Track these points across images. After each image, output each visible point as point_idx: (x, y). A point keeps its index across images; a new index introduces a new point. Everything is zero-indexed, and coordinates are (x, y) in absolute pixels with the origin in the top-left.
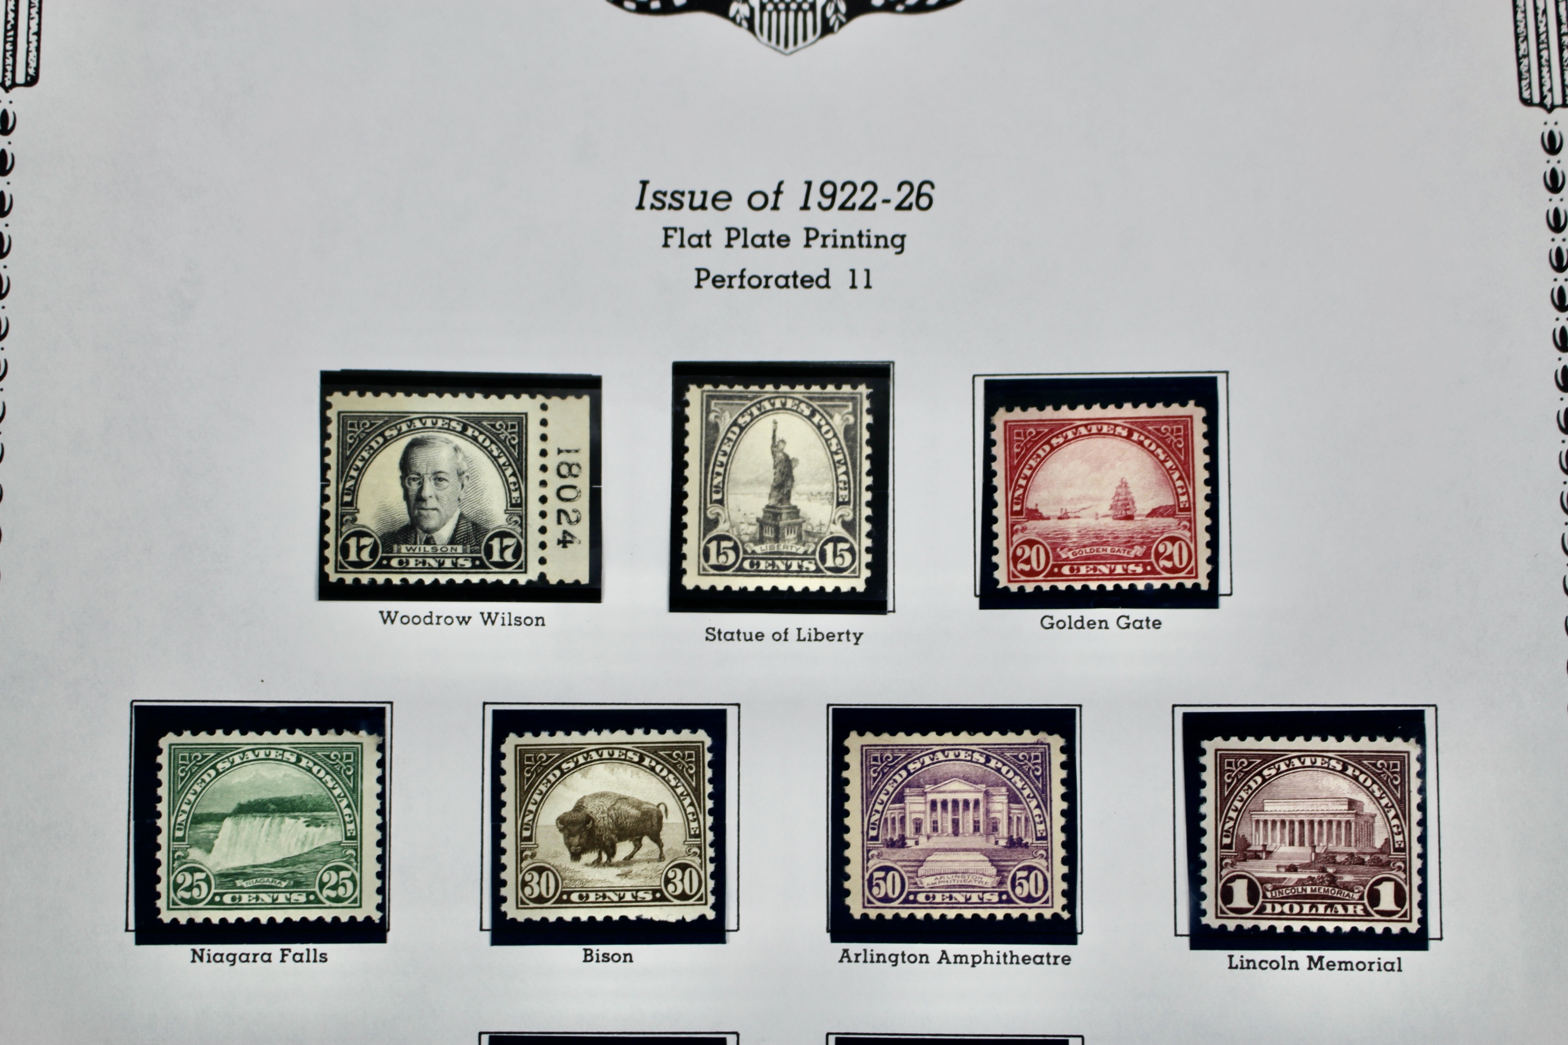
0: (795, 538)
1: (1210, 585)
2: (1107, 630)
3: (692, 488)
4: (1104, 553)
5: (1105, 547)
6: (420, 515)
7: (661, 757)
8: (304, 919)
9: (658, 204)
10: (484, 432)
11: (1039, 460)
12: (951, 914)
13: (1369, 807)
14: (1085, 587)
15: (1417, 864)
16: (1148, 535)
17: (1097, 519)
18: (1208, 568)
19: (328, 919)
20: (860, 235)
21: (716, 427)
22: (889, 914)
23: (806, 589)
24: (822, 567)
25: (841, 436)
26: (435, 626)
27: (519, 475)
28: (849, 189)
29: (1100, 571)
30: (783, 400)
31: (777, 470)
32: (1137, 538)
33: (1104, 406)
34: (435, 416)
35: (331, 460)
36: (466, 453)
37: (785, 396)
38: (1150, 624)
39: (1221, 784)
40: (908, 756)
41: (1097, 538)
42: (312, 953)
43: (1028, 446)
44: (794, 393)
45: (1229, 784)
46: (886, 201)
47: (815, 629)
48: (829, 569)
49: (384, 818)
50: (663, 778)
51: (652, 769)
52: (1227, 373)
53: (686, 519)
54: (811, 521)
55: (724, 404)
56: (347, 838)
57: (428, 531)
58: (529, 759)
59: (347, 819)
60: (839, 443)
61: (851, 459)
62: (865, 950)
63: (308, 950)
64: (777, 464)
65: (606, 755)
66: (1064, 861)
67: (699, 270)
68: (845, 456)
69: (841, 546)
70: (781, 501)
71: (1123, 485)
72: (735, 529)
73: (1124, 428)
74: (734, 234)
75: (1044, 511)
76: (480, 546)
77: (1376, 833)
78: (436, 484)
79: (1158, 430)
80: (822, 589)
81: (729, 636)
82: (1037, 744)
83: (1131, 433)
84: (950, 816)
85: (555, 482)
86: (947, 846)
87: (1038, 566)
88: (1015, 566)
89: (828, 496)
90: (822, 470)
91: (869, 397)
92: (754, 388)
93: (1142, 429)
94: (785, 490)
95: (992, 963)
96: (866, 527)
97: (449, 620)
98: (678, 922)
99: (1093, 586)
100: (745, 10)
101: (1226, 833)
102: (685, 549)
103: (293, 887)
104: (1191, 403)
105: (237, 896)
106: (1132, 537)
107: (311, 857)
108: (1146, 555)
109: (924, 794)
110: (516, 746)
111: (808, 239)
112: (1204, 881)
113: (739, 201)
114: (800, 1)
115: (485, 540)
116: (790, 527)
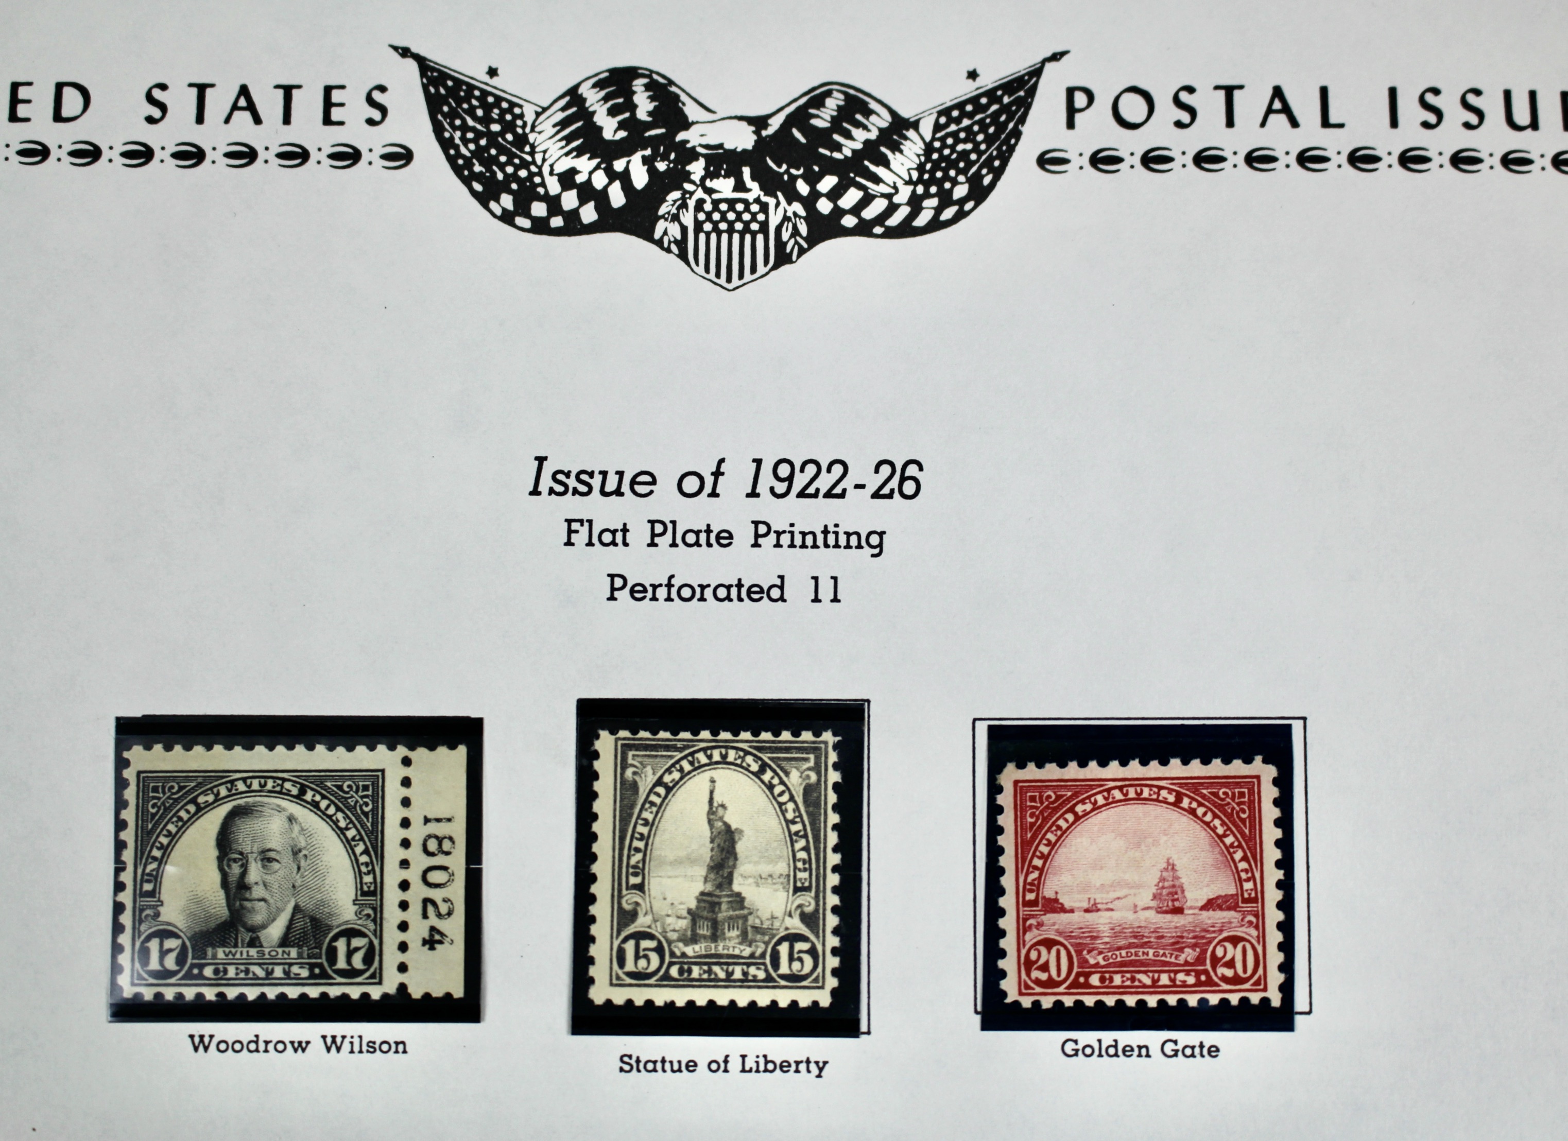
0: (738, 936)
1: (1283, 1000)
2: (1148, 1059)
3: (602, 868)
4: (1145, 957)
5: (1146, 950)
6: (242, 907)
9: (558, 488)
10: (328, 795)
11: (1059, 833)
14: (1120, 1003)
16: (1203, 934)
17: (1135, 912)
18: (1281, 978)
20: (826, 532)
21: (634, 787)
23: (753, 1004)
24: (774, 975)
25: (800, 800)
26: (262, 1055)
27: (372, 853)
28: (811, 469)
29: (1140, 981)
30: (723, 751)
31: (716, 845)
32: (1188, 938)
33: (1144, 763)
34: (263, 775)
35: (128, 835)
36: (303, 825)
37: (727, 746)
38: (1205, 1051)
41: (1135, 937)
43: (1046, 814)
44: (737, 741)
46: (860, 486)
47: (765, 1056)
48: (783, 977)
52: (1304, 719)
53: (593, 910)
54: (759, 913)
55: (646, 756)
57: (253, 929)
60: (797, 808)
61: (813, 829)
64: (715, 837)
68: (804, 826)
69: (800, 946)
70: (720, 886)
71: (1170, 867)
72: (658, 924)
73: (1170, 791)
74: (659, 528)
75: (1066, 901)
76: (321, 949)
78: (264, 867)
79: (1216, 795)
80: (774, 1003)
81: (650, 1066)
83: (1179, 798)
85: (420, 863)
87: (1059, 975)
88: (1028, 974)
89: (782, 880)
90: (775, 844)
91: (836, 747)
92: (685, 735)
93: (1193, 793)
94: (725, 872)
96: (832, 921)
97: (280, 1046)
99: (1131, 1001)
100: (675, 231)
102: (593, 950)
104: (1258, 759)
106: (1182, 937)
108: (1200, 960)
111: (757, 536)
113: (666, 485)
114: (746, 217)
115: (327, 940)
116: (732, 921)
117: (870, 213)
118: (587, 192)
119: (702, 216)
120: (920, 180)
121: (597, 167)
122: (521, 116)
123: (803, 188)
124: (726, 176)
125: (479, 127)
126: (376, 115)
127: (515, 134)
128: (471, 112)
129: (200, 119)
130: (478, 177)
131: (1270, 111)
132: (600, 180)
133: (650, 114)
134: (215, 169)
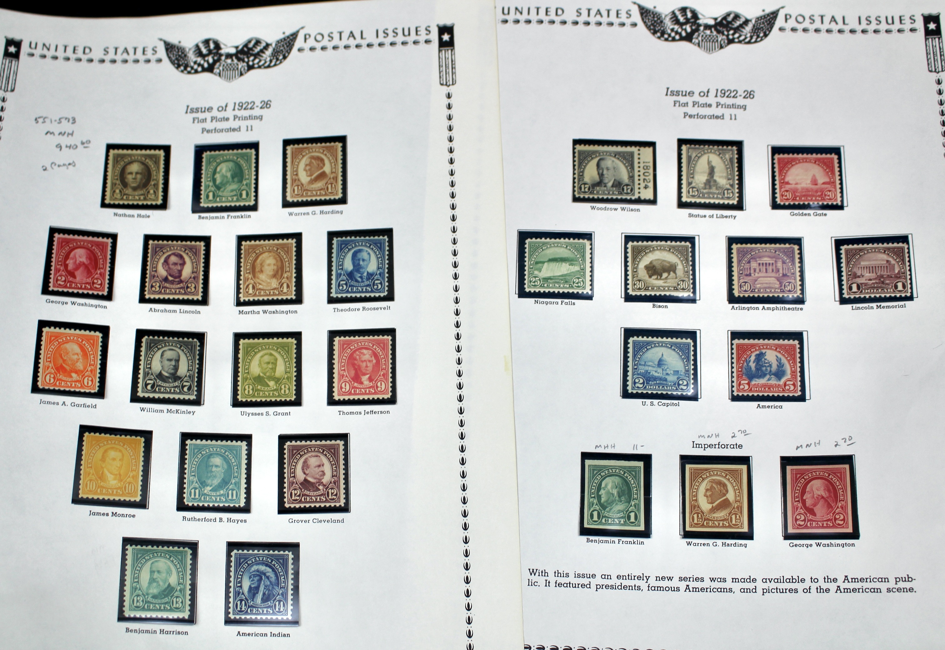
1: (841, 203)
2: (810, 216)
3: (684, 173)
4: (809, 194)
5: (809, 192)
6: (602, 179)
7: (676, 249)
8: (568, 292)
9: (672, 94)
10: (621, 156)
11: (788, 169)
12: (766, 295)
13: (893, 262)
15: (909, 277)
16: (822, 189)
17: (806, 185)
18: (840, 199)
19: (575, 292)
20: (733, 105)
21: (691, 157)
22: (746, 296)
23: (719, 203)
24: (724, 197)
25: (728, 160)
26: (607, 210)
27: (632, 169)
28: (729, 92)
29: (808, 199)
30: (711, 150)
31: (710, 170)
32: (819, 190)
33: (807, 154)
34: (607, 152)
35: (576, 163)
36: (616, 163)
38: (823, 215)
39: (847, 258)
40: (751, 250)
41: (806, 190)
42: (570, 302)
43: (785, 165)
44: (714, 148)
45: (849, 258)
46: (740, 96)
47: (722, 215)
48: (726, 198)
49: (592, 265)
50: (676, 255)
51: (673, 253)
52: (843, 146)
53: (682, 182)
55: (693, 151)
56: (581, 269)
57: (605, 184)
58: (636, 249)
59: (581, 264)
60: (728, 163)
61: (732, 167)
62: (739, 306)
64: (709, 168)
65: (659, 248)
66: (800, 281)
67: (684, 113)
68: (730, 166)
69: (729, 191)
70: (711, 178)
71: (814, 176)
72: (697, 185)
73: (813, 160)
74: (695, 103)
75: (791, 182)
76: (621, 188)
77: (896, 269)
78: (607, 171)
79: (824, 161)
80: (724, 203)
81: (695, 216)
82: (790, 248)
83: (815, 162)
84: (764, 267)
85: (642, 171)
86: (764, 276)
87: (789, 198)
88: (782, 197)
89: (725, 177)
90: (723, 170)
91: (736, 150)
92: (702, 146)
93: (819, 161)
94: (712, 175)
95: (778, 310)
96: (737, 186)
97: (611, 209)
98: (681, 297)
99: (806, 203)
100: (697, 41)
101: (849, 272)
102: (682, 191)
103: (565, 282)
104: (833, 154)
105: (548, 285)
106: (817, 190)
107: (570, 274)
108: (822, 195)
109: (756, 261)
110: (632, 245)
111: (717, 105)
112: (843, 285)
113: (696, 94)
114: (713, 38)
115: (622, 186)
116: (714, 185)
117: (741, 38)
118: (677, 33)
119: (703, 38)
120: (752, 32)
121: (679, 28)
122: (661, 17)
123: (726, 33)
124: (709, 30)
125: (652, 19)
126: (628, 16)
127: (660, 20)
128: (650, 16)
129: (589, 15)
130: (652, 29)
131: (831, 21)
132: (680, 30)
133: (691, 17)
134: (592, 27)
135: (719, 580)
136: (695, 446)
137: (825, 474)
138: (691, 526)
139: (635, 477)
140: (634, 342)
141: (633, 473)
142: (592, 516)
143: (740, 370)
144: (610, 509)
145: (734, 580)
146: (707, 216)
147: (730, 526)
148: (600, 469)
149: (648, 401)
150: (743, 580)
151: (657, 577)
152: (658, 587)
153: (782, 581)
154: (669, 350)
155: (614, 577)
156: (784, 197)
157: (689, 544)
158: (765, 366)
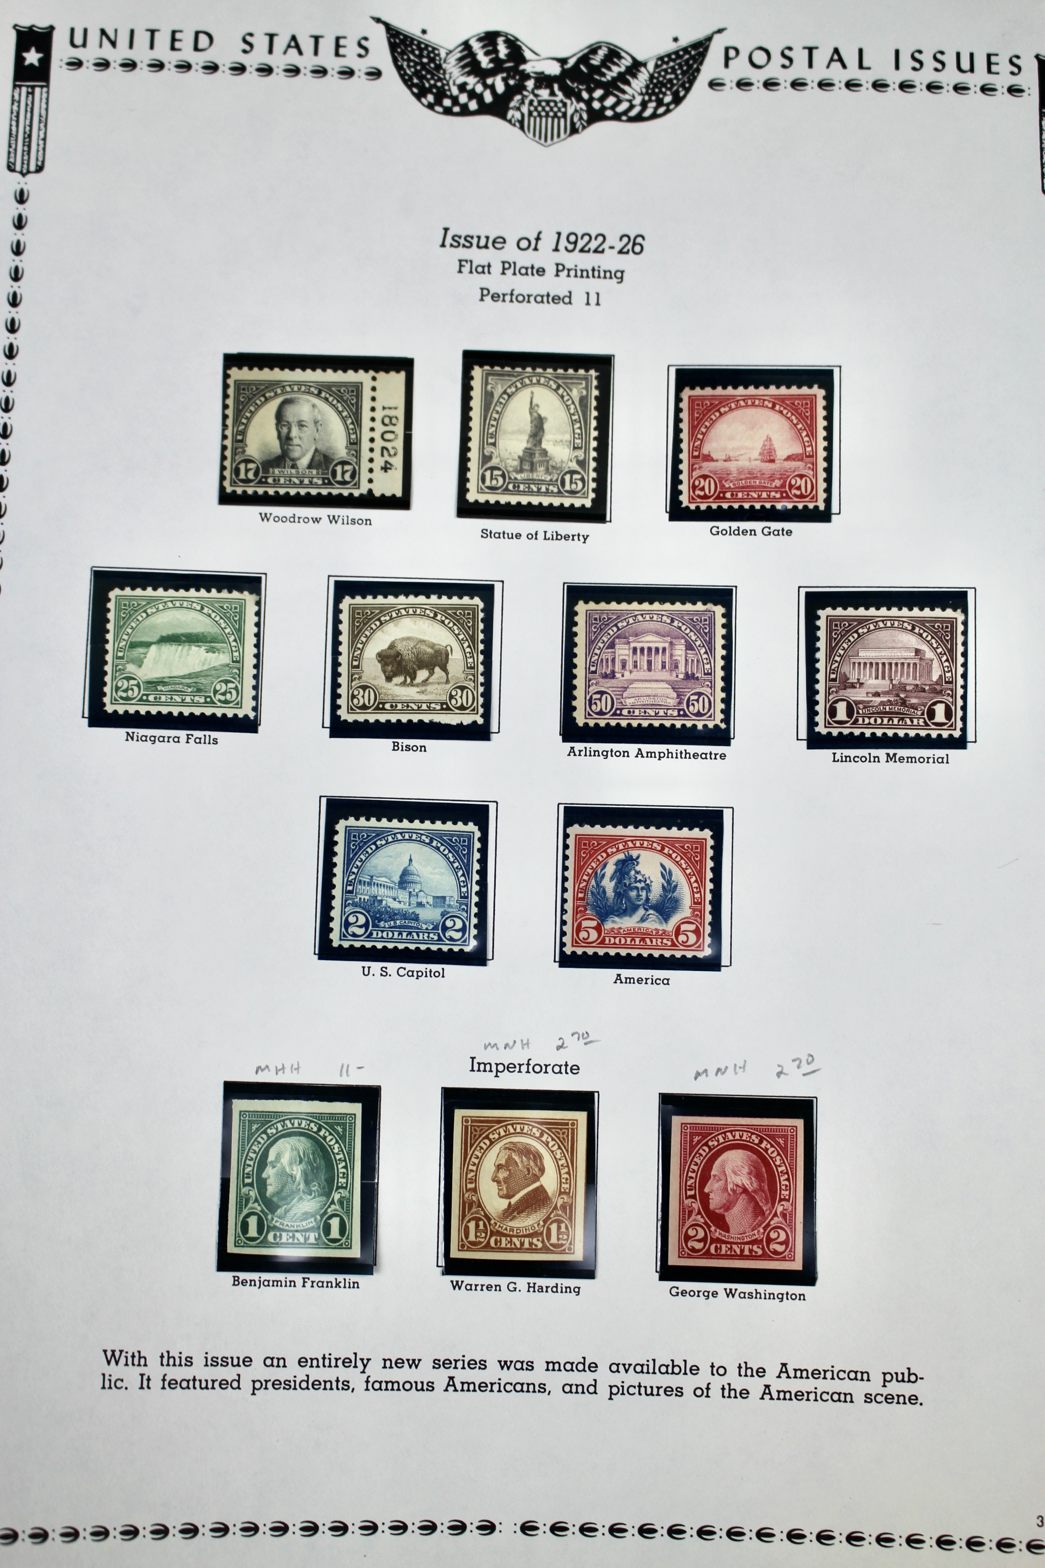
0: (544, 471)
1: (825, 507)
2: (755, 536)
3: (474, 434)
4: (755, 483)
5: (755, 480)
6: (288, 449)
7: (449, 614)
8: (203, 714)
9: (455, 244)
10: (333, 394)
11: (712, 422)
12: (645, 724)
13: (929, 654)
14: (741, 507)
15: (960, 692)
16: (785, 473)
17: (751, 461)
18: (825, 495)
19: (219, 715)
20: (593, 270)
21: (492, 395)
22: (602, 723)
23: (551, 505)
24: (562, 490)
25: (577, 403)
26: (297, 524)
27: (356, 423)
28: (586, 238)
29: (752, 496)
30: (538, 378)
31: (533, 425)
32: (777, 474)
33: (757, 388)
34: (300, 384)
35: (230, 412)
36: (320, 409)
37: (540, 375)
38: (785, 533)
39: (830, 639)
40: (618, 617)
41: (750, 474)
42: (207, 738)
43: (705, 412)
44: (546, 373)
45: (835, 639)
46: (612, 248)
47: (557, 532)
48: (567, 492)
49: (259, 650)
50: (450, 628)
51: (443, 622)
52: (840, 367)
53: (469, 455)
54: (555, 460)
55: (498, 379)
56: (233, 662)
57: (293, 460)
58: (359, 614)
59: (234, 649)
60: (576, 408)
61: (584, 419)
62: (586, 748)
63: (205, 736)
64: (533, 420)
65: (411, 612)
66: (723, 690)
67: (482, 289)
68: (579, 417)
69: (576, 476)
70: (535, 445)
71: (769, 439)
72: (503, 463)
73: (769, 401)
74: (507, 266)
75: (714, 456)
76: (329, 470)
77: (933, 671)
78: (299, 429)
79: (793, 404)
80: (562, 505)
81: (497, 535)
82: (706, 611)
83: (775, 405)
84: (646, 658)
85: (380, 428)
86: (643, 678)
87: (710, 492)
88: (694, 492)
89: (567, 444)
90: (564, 425)
91: (597, 378)
92: (519, 369)
93: (782, 402)
94: (538, 438)
95: (672, 757)
96: (593, 465)
97: (306, 520)
98: (458, 725)
99: (747, 506)
100: (518, 115)
101: (833, 671)
102: (469, 475)
103: (196, 692)
104: (816, 386)
105: (158, 696)
106: (774, 474)
107: (209, 673)
108: (783, 486)
110: (350, 605)
111: (558, 271)
112: (817, 703)
113: (511, 244)
114: (555, 109)
115: (332, 466)
116: (541, 463)
117: (620, 109)
118: (472, 95)
119: (532, 108)
120: (647, 93)
121: (478, 82)
122: (439, 55)
123: (585, 95)
124: (546, 88)
125: (417, 60)
126: (363, 52)
127: (435, 64)
128: (413, 52)
129: (271, 51)
130: (416, 85)
131: (832, 60)
132: (479, 89)
133: (506, 55)
134: (278, 77)
135: (519, 1365)
136: (476, 1067)
137: (754, 1137)
138: (462, 1248)
139: (343, 1137)
140: (348, 831)
141: (339, 1129)
142: (245, 1227)
143: (581, 895)
144: (286, 1211)
145: (552, 1366)
146: (524, 536)
147: (545, 1249)
148: (266, 1118)
149: (376, 966)
150: (568, 1367)
151: (385, 1360)
152: (387, 1382)
153: (651, 1370)
154: (427, 850)
155: (292, 1362)
156: (698, 492)
157: (456, 1286)
158: (637, 888)
